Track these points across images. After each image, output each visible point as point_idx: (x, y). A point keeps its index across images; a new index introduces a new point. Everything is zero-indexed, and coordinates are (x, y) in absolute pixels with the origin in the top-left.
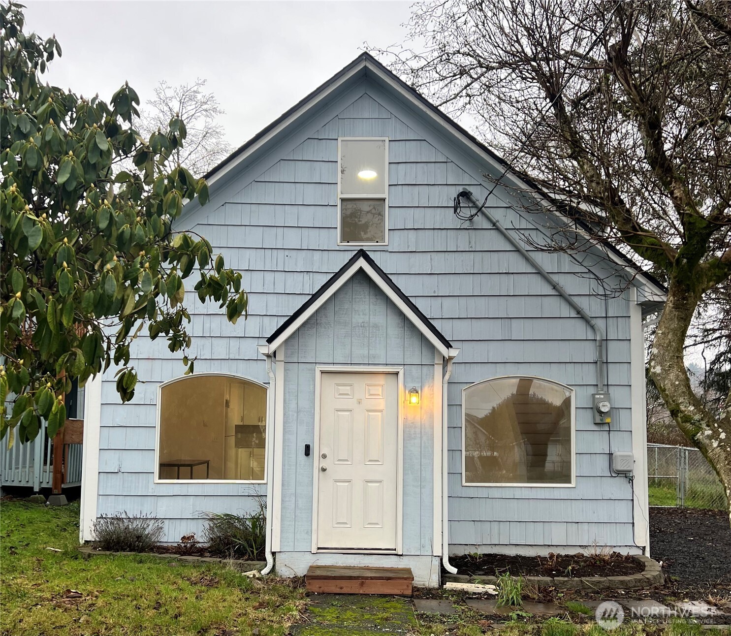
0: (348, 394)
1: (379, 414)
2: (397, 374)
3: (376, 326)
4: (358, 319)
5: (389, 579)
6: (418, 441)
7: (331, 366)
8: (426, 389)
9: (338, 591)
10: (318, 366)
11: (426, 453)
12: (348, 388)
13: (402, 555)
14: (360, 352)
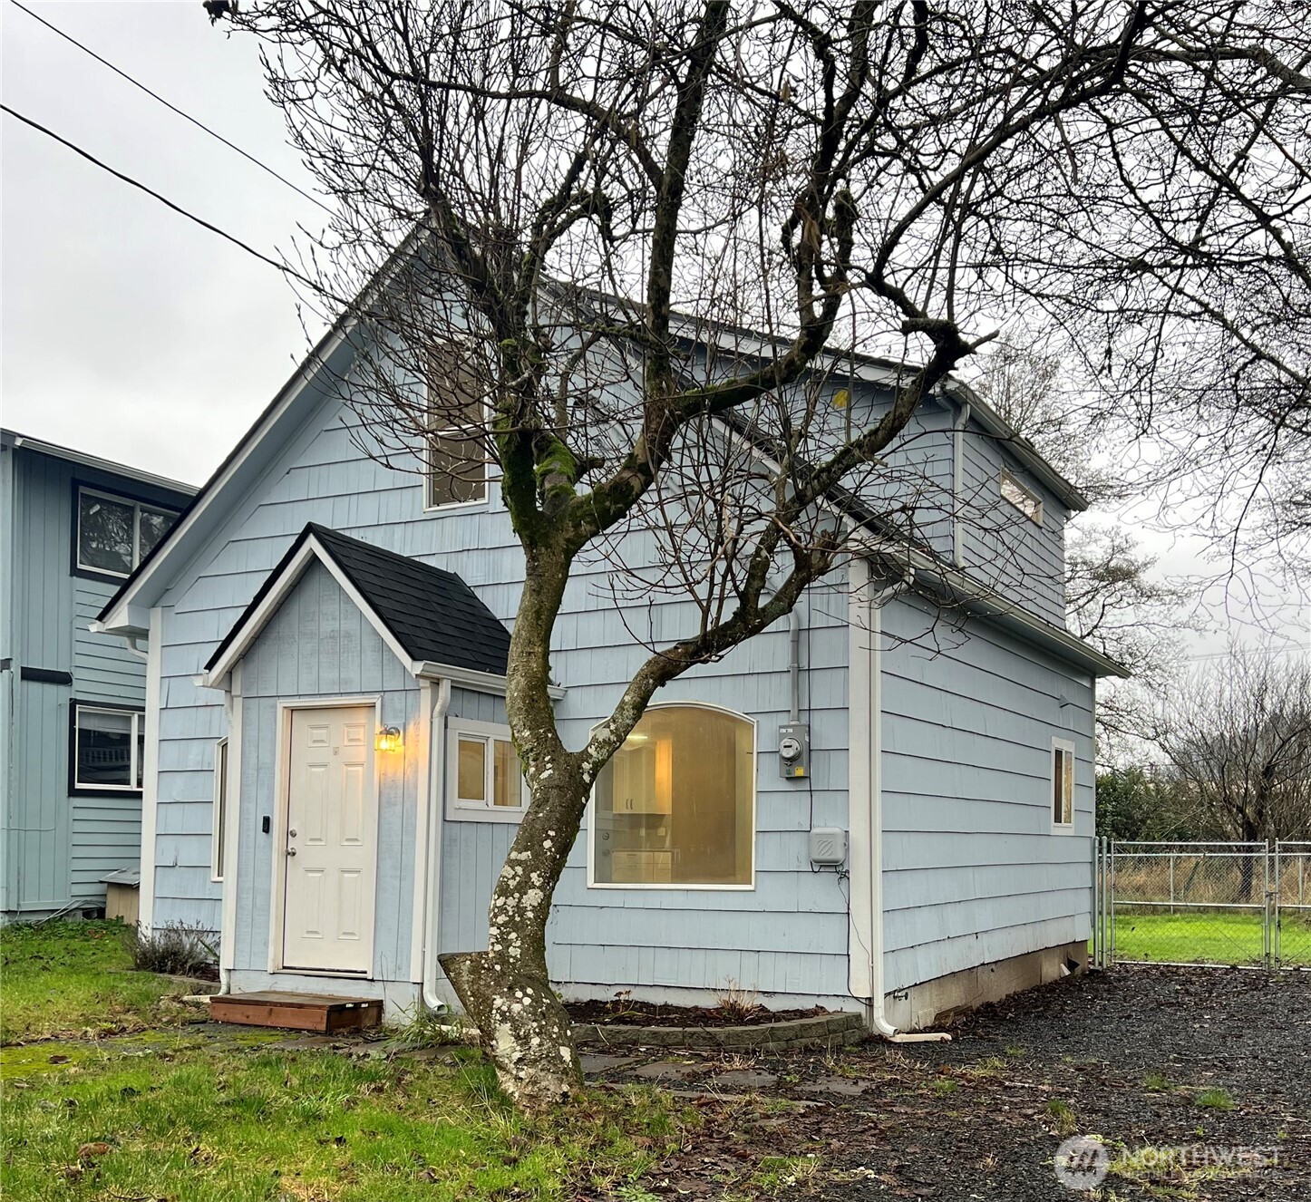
0: (322, 741)
1: (360, 769)
2: (373, 706)
3: (348, 635)
4: (328, 626)
5: (300, 1006)
6: (399, 808)
7: (297, 699)
8: (411, 728)
9: (245, 1021)
10: (281, 700)
11: (408, 828)
12: (324, 731)
13: (372, 980)
14: (329, 676)
